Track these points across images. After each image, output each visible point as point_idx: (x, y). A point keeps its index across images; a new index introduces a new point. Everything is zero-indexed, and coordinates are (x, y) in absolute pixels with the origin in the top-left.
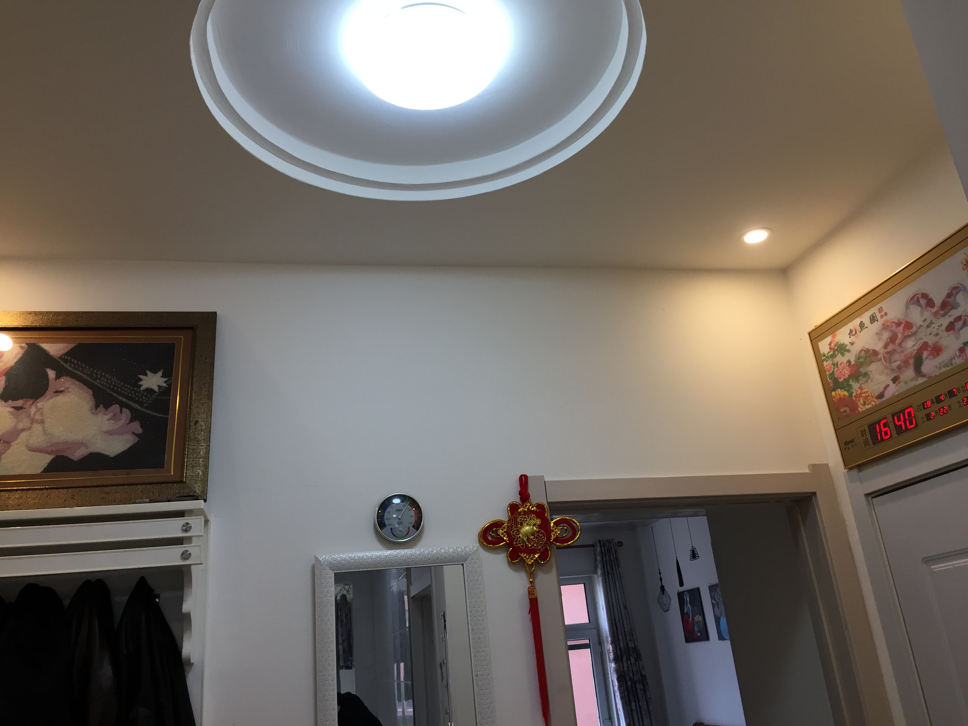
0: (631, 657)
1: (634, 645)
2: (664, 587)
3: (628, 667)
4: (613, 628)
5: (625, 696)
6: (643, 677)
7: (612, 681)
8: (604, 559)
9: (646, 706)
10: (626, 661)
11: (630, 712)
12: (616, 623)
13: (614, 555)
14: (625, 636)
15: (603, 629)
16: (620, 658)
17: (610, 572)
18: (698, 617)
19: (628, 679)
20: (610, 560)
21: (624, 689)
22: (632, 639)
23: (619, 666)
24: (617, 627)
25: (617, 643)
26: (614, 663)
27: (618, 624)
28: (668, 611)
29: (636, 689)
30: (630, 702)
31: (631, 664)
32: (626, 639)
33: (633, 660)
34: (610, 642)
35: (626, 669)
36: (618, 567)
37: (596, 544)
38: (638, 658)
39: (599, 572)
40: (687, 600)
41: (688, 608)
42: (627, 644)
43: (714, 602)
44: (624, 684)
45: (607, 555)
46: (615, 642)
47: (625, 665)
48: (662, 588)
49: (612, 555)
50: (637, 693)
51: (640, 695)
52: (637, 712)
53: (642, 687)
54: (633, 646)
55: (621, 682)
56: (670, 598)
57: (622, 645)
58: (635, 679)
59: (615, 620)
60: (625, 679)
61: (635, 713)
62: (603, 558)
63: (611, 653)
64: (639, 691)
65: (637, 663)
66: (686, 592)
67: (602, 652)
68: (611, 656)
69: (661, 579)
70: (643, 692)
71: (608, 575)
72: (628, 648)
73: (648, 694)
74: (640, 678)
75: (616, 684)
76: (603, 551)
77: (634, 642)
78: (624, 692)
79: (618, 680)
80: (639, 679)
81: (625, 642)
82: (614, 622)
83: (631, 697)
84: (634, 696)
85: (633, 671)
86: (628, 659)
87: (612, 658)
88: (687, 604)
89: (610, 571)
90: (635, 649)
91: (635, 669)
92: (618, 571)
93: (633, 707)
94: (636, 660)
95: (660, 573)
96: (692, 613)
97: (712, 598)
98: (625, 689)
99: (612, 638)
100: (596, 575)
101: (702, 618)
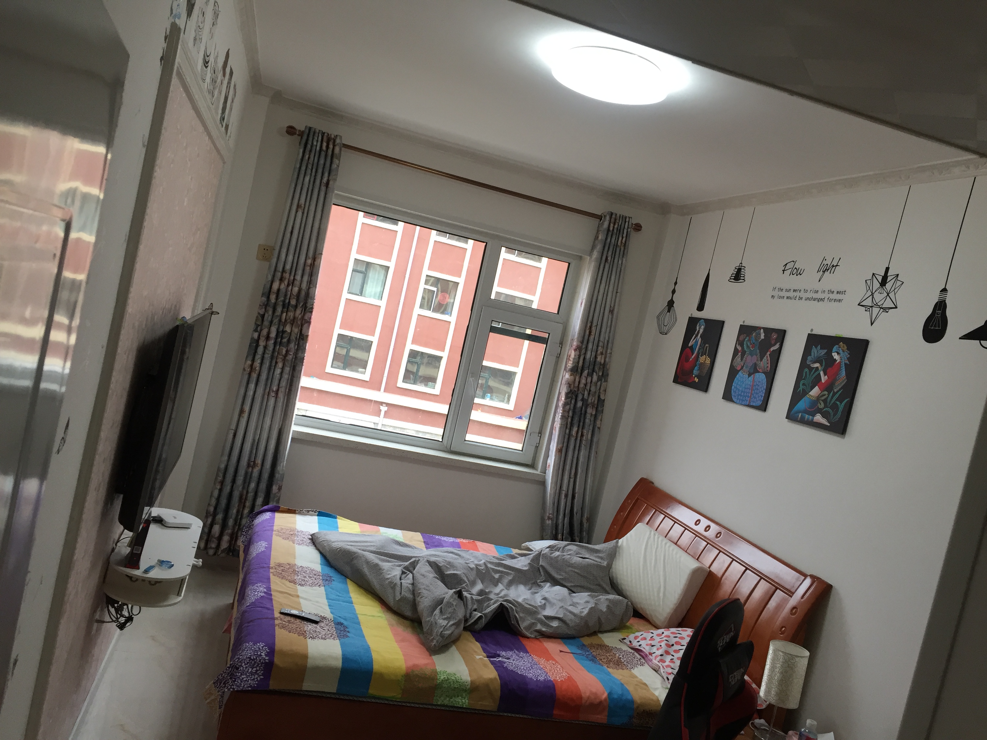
0: (595, 374)
1: (605, 361)
2: (674, 302)
3: (586, 385)
4: (585, 331)
5: (568, 416)
6: (601, 402)
7: (559, 393)
8: (609, 240)
9: (590, 436)
10: (585, 377)
11: (567, 437)
12: (591, 327)
13: (624, 239)
14: (598, 346)
15: (572, 329)
16: (579, 370)
17: (610, 261)
18: (705, 359)
19: (580, 397)
20: (615, 244)
21: (570, 409)
22: (604, 352)
23: (575, 380)
24: (590, 332)
25: (583, 351)
26: (569, 374)
27: (594, 329)
28: (666, 334)
29: (586, 412)
30: (572, 425)
31: (591, 381)
32: (597, 351)
33: (595, 378)
34: (574, 347)
35: (582, 385)
36: (623, 257)
37: (605, 216)
38: (604, 376)
39: (595, 254)
40: (699, 331)
41: (696, 341)
42: (596, 357)
43: (739, 348)
44: (573, 402)
45: (614, 236)
46: (581, 349)
47: (583, 381)
48: (671, 304)
49: (620, 238)
50: (585, 418)
51: (587, 421)
52: (576, 439)
53: (594, 413)
54: (603, 362)
55: (569, 400)
56: (676, 320)
57: (588, 356)
58: (590, 401)
59: (592, 323)
60: (577, 396)
61: (572, 440)
62: (606, 239)
63: (570, 360)
64: (588, 416)
65: (599, 383)
66: (702, 320)
67: (560, 354)
68: (569, 365)
69: (674, 292)
70: (592, 419)
71: (605, 262)
72: (595, 362)
73: (598, 422)
74: (596, 402)
75: (563, 399)
76: (611, 229)
77: (605, 358)
78: (568, 412)
79: (567, 394)
80: (594, 401)
81: (594, 354)
82: (589, 325)
83: (576, 419)
84: (580, 419)
85: (590, 390)
86: (590, 374)
87: (569, 367)
88: (697, 336)
89: (609, 258)
90: (604, 367)
91: (593, 389)
92: (620, 262)
93: (574, 432)
94: (599, 379)
95: (676, 283)
96: (699, 349)
97: (739, 342)
98: (572, 408)
99: (579, 343)
100: (589, 258)
101: (710, 361)
